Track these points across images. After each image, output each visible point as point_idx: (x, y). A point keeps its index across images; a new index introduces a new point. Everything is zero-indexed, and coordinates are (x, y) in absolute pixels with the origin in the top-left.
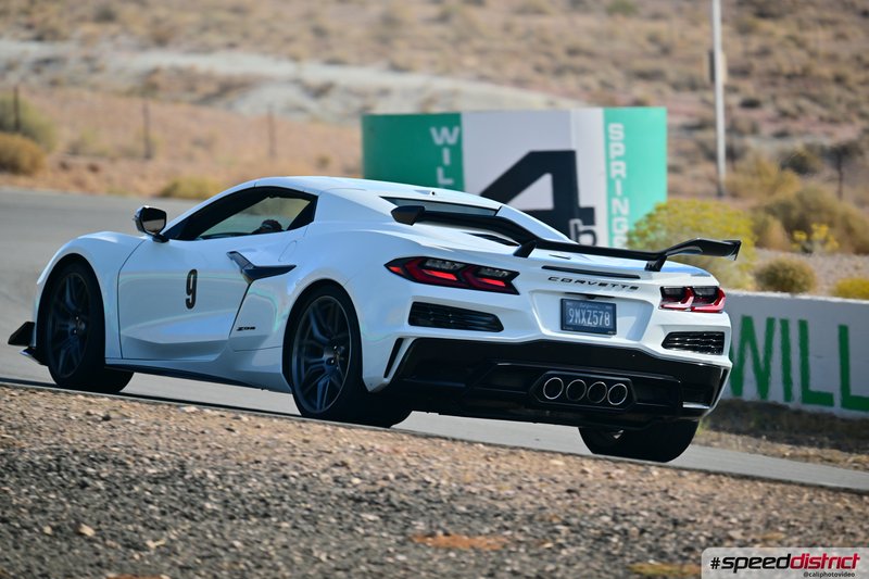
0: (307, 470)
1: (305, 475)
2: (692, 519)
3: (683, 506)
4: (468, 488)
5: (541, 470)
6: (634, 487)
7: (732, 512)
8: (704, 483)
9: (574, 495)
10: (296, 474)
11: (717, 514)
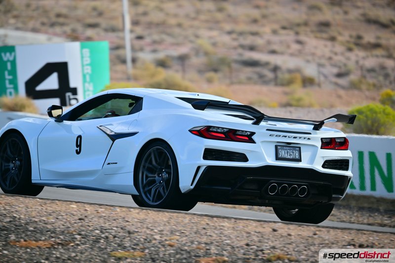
2: (137, 230)
3: (133, 225)
4: (34, 219)
5: (66, 210)
6: (109, 217)
7: (155, 227)
9: (82, 221)
11: (148, 228)
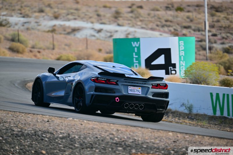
0: (103, 136)
1: (102, 137)
4: (146, 141)
5: (166, 136)
6: (191, 141)
8: (210, 139)
9: (175, 143)
10: (100, 137)
